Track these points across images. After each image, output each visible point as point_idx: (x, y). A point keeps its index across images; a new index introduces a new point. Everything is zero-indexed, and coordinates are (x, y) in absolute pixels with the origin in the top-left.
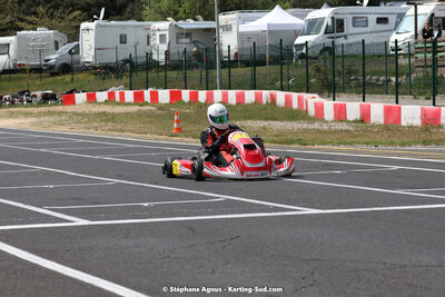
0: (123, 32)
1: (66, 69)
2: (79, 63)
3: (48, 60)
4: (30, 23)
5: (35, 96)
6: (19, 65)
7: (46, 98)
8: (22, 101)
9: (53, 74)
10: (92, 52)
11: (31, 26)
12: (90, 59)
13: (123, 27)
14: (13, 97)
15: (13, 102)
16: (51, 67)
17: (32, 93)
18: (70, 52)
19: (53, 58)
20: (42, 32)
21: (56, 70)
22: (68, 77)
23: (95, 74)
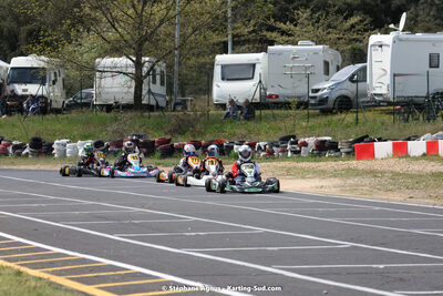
0: (434, 51)
1: (345, 103)
2: (366, 95)
3: (317, 91)
4: (283, 33)
5: (305, 144)
6: (270, 96)
7: (322, 148)
8: (284, 151)
9: (325, 112)
10: (387, 80)
11: (285, 38)
12: (383, 91)
13: (434, 43)
14: (272, 144)
15: (271, 153)
16: (323, 101)
17: (301, 140)
18: (351, 79)
19: (325, 87)
20: (306, 48)
21: (330, 104)
22: (349, 117)
23: (392, 113)
